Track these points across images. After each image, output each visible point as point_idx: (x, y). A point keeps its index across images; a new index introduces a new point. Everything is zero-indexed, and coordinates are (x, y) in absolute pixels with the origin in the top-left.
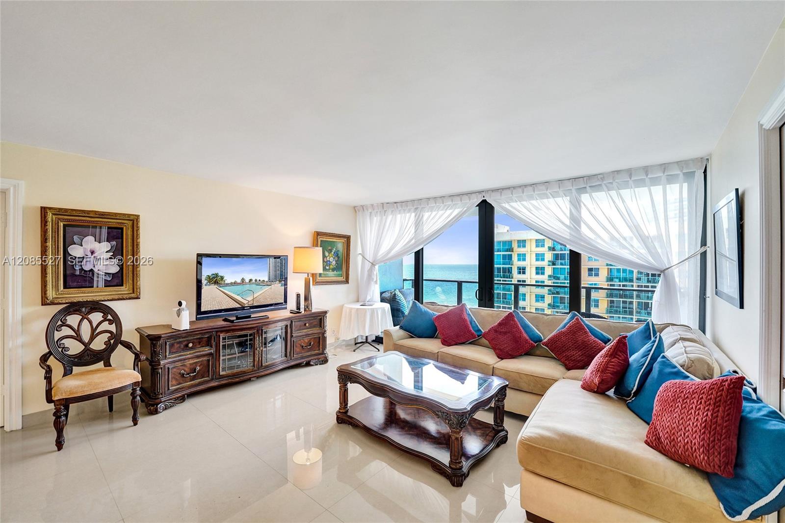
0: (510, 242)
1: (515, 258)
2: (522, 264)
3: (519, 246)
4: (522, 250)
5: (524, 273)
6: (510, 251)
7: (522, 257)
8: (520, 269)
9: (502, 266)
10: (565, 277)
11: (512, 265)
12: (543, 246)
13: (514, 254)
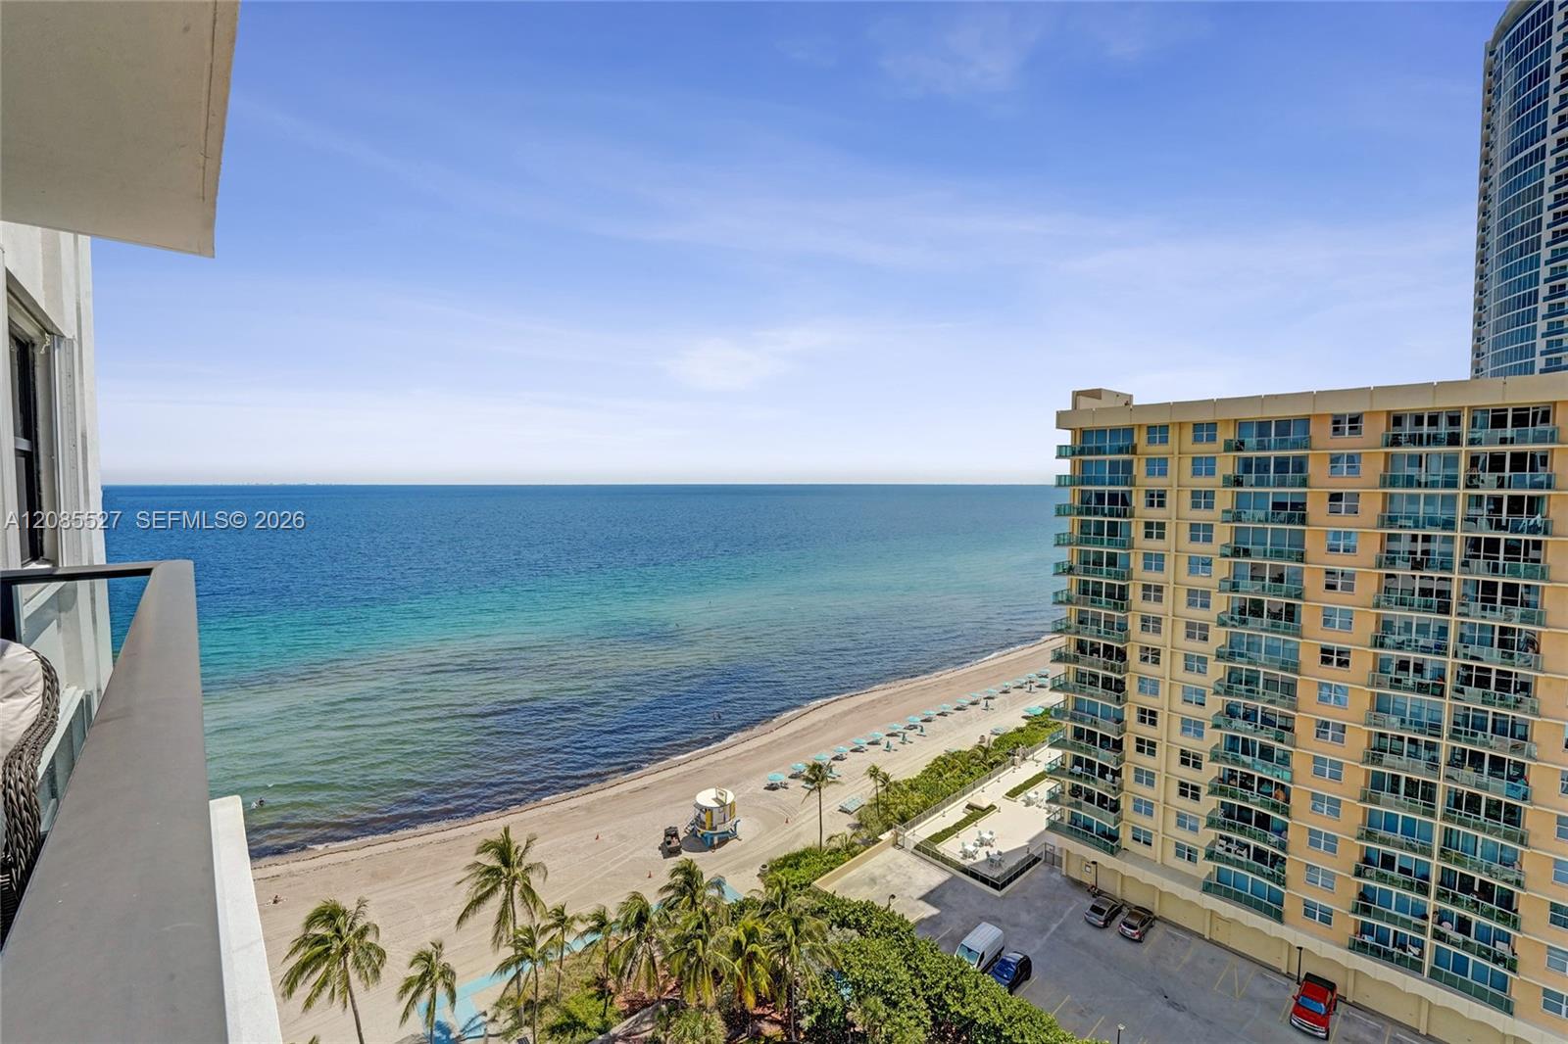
0: (1129, 431)
1: (1139, 469)
2: (1157, 483)
3: (1151, 441)
4: (1158, 450)
5: (1161, 504)
6: (1127, 453)
7: (1158, 466)
8: (1152, 496)
9: (1107, 489)
10: (1267, 514)
11: (1133, 484)
12: (1212, 439)
13: (1139, 459)
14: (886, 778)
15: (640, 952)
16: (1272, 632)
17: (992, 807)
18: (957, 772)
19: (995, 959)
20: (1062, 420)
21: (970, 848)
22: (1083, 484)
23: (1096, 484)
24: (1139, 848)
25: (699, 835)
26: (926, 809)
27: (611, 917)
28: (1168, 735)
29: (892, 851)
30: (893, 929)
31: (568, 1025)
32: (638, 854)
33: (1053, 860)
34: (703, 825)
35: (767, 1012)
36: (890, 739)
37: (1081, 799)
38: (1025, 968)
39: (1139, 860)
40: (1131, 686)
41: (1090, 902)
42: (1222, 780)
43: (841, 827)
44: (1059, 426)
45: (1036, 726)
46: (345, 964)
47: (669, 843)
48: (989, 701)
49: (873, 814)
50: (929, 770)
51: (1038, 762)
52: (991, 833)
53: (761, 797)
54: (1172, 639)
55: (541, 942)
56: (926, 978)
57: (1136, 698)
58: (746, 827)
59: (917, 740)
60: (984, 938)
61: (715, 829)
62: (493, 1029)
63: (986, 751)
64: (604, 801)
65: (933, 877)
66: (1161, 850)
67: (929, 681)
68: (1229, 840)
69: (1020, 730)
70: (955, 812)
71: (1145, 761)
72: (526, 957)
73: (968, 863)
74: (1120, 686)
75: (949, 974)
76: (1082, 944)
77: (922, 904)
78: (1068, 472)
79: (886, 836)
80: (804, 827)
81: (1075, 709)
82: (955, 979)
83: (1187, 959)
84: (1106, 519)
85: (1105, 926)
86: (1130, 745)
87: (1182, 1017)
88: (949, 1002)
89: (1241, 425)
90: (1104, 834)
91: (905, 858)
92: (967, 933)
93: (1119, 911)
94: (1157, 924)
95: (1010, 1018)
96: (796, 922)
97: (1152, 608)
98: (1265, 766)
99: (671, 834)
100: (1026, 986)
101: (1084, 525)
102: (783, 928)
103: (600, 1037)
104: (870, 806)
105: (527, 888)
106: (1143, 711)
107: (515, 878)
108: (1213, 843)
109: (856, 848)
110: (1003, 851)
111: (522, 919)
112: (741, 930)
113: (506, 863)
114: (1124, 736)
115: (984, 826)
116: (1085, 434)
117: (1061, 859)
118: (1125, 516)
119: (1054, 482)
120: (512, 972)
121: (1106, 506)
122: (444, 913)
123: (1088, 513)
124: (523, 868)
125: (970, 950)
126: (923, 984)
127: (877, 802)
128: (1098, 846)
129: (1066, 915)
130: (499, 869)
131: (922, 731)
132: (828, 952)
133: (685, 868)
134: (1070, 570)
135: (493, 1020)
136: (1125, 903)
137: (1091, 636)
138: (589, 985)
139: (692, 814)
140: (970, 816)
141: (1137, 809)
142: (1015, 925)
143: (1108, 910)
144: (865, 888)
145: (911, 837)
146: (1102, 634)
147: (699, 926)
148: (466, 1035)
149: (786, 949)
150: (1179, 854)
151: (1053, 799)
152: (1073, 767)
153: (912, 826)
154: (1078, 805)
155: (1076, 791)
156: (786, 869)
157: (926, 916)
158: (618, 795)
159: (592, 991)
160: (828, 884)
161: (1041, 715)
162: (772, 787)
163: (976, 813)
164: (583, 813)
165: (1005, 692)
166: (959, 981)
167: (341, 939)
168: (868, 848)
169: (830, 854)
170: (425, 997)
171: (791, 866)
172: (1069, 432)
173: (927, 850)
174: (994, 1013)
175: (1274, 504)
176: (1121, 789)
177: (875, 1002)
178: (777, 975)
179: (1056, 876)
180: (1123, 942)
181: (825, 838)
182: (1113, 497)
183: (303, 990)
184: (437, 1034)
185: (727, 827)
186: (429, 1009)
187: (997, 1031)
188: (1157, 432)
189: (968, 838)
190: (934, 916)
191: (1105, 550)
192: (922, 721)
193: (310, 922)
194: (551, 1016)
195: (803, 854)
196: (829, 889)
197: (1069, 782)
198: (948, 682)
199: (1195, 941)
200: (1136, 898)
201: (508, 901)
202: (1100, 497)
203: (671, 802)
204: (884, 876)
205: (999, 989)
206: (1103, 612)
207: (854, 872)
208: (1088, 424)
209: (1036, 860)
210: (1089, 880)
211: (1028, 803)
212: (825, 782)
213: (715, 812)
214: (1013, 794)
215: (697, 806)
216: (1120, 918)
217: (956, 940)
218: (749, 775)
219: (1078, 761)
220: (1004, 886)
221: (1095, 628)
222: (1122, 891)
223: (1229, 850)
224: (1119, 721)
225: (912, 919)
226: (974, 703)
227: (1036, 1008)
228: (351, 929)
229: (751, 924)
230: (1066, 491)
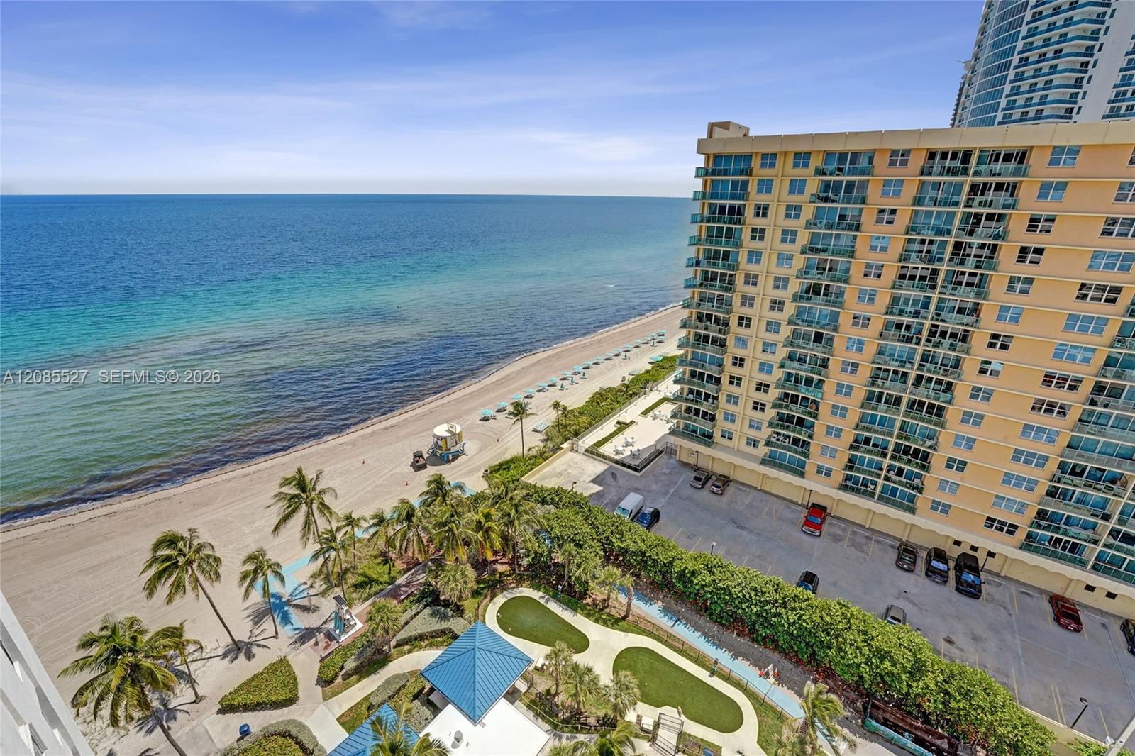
0: (749, 157)
1: (753, 187)
2: (763, 199)
3: (763, 166)
4: (767, 173)
5: (764, 215)
6: (746, 175)
7: (766, 186)
8: (759, 208)
9: (728, 202)
10: (834, 223)
12: (806, 165)
13: (753, 180)
14: (565, 409)
15: (411, 535)
16: (826, 305)
17: (632, 422)
18: (609, 401)
19: (638, 513)
20: (701, 146)
21: (620, 448)
22: (711, 198)
23: (721, 199)
24: (725, 442)
25: (438, 455)
26: (591, 426)
27: (387, 516)
28: (751, 373)
29: (571, 454)
30: (577, 502)
31: (365, 582)
32: (397, 470)
33: (671, 451)
34: (440, 448)
35: (499, 558)
36: (563, 382)
37: (691, 415)
38: (656, 515)
39: (725, 448)
40: (731, 342)
41: (694, 474)
42: (780, 399)
43: (535, 442)
44: (698, 152)
45: (658, 369)
46: (193, 570)
47: (417, 462)
48: (627, 353)
49: (555, 431)
50: (591, 401)
51: (660, 391)
52: (633, 438)
53: (478, 426)
54: (760, 312)
55: (339, 536)
56: (598, 528)
57: (733, 349)
58: (470, 446)
59: (581, 382)
60: (631, 501)
61: (450, 450)
62: (312, 592)
63: (628, 387)
64: (364, 437)
65: (599, 468)
66: (739, 442)
67: (586, 341)
68: (778, 434)
69: (648, 372)
70: (608, 427)
71: (734, 390)
72: (330, 548)
73: (618, 457)
74: (723, 344)
75: (613, 525)
76: (689, 498)
77: (591, 484)
79: (566, 445)
80: (510, 444)
81: (693, 359)
82: (617, 527)
83: (747, 502)
84: (725, 226)
85: (702, 487)
86: (725, 380)
87: (744, 533)
88: (614, 540)
89: (828, 155)
90: (704, 435)
91: (578, 458)
92: (621, 500)
93: (710, 478)
94: (731, 483)
95: (650, 546)
96: (516, 506)
97: (750, 290)
98: (807, 390)
99: (418, 456)
100: (657, 526)
101: (710, 229)
102: (508, 511)
103: (390, 587)
104: (553, 426)
105: (323, 504)
106: (736, 358)
107: (312, 500)
108: (770, 436)
109: (546, 455)
110: (641, 448)
111: (322, 524)
112: (481, 515)
113: (304, 489)
114: (723, 375)
115: (628, 434)
116: (717, 157)
117: (676, 451)
118: (740, 223)
119: (691, 196)
120: (321, 559)
121: (726, 215)
122: (257, 524)
123: (714, 222)
124: (317, 492)
125: (624, 509)
126: (597, 532)
127: (558, 424)
128: (701, 442)
129: (679, 483)
130: (300, 495)
131: (584, 375)
132: (539, 522)
133: (436, 480)
134: (698, 264)
135: (311, 586)
136: (713, 474)
137: (707, 310)
138: (376, 557)
139: (431, 441)
140: (619, 429)
141: (726, 419)
142: (650, 492)
143: (703, 478)
144: (555, 478)
145: (581, 445)
146: (714, 308)
147: (452, 516)
148: (294, 598)
149: (512, 522)
150: (748, 444)
151: (674, 416)
152: (688, 396)
153: (583, 437)
154: (690, 419)
155: (688, 410)
156: (501, 472)
157: (595, 491)
158: (374, 432)
159: (378, 560)
160: (531, 478)
161: (661, 361)
162: (485, 419)
163: (622, 426)
164: (349, 447)
165: (637, 347)
166: (619, 528)
167: (185, 556)
168: (555, 453)
169: (530, 459)
170: (260, 581)
171: (505, 469)
172: (704, 156)
173: (593, 452)
174: (641, 544)
175: (840, 216)
176: (717, 407)
177: (570, 547)
178: (506, 538)
179: (672, 461)
180: (712, 495)
181: (526, 449)
182: (732, 208)
183: (163, 590)
184: (272, 600)
185: (458, 448)
186: (264, 589)
187: (643, 554)
188: (769, 159)
189: (618, 441)
190: (600, 491)
191: (722, 249)
193: (157, 547)
194: (352, 579)
195: (512, 461)
196: (532, 481)
197: (684, 405)
198: (599, 342)
199: (752, 490)
200: (720, 470)
201: (309, 514)
202: (722, 208)
203: (414, 435)
204: (566, 470)
205: (641, 529)
206: (717, 293)
207: (547, 469)
208: (717, 150)
209: (661, 452)
210: (692, 461)
211: (655, 418)
212: (524, 415)
213: (448, 439)
214: (645, 413)
215: (435, 436)
216: (710, 482)
217: (615, 504)
218: (468, 412)
219: (691, 391)
220: (642, 469)
221: (710, 304)
222: (712, 466)
223: (778, 440)
224: (720, 365)
225: (586, 494)
226: (617, 355)
227: (665, 537)
228: (190, 547)
229: (486, 511)
230: (699, 203)
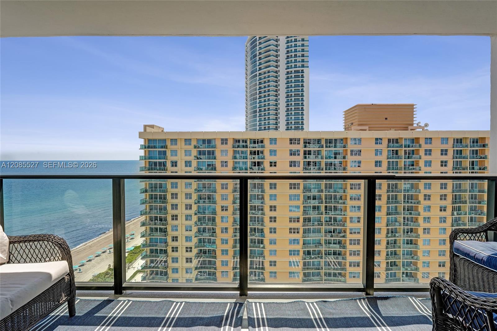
0: (165, 140)
1: (168, 154)
2: (174, 159)
3: (172, 144)
4: (174, 147)
5: (176, 166)
6: (165, 148)
7: (174, 153)
8: (173, 163)
9: (158, 160)
10: (206, 168)
11: (167, 159)
12: (190, 144)
13: (168, 150)
16: (209, 203)
20: (141, 135)
22: (149, 159)
23: (154, 159)
28: (182, 243)
37: (154, 275)
40: (169, 229)
42: (198, 253)
44: (140, 137)
45: (132, 254)
51: (134, 268)
54: (181, 211)
57: (171, 233)
68: (201, 272)
71: (175, 254)
74: (165, 230)
78: (143, 155)
81: (150, 242)
84: (158, 172)
86: (169, 250)
89: (198, 140)
97: (175, 201)
98: (209, 245)
106: (174, 237)
108: (197, 275)
114: (168, 247)
116: (149, 140)
118: (165, 170)
119: (139, 159)
121: (158, 167)
123: (152, 170)
131: (80, 270)
134: (146, 191)
137: (155, 214)
141: (173, 272)
146: (158, 213)
151: (144, 278)
152: (150, 264)
155: (152, 273)
161: (133, 250)
172: (143, 139)
175: (207, 164)
176: (168, 267)
182: (160, 163)
188: (174, 141)
191: (158, 183)
192: (79, 267)
197: (149, 271)
198: (90, 247)
202: (155, 164)
206: (158, 205)
208: (150, 137)
219: (152, 261)
221: (156, 211)
223: (201, 275)
224: (166, 243)
226: (104, 252)
230: (143, 161)
